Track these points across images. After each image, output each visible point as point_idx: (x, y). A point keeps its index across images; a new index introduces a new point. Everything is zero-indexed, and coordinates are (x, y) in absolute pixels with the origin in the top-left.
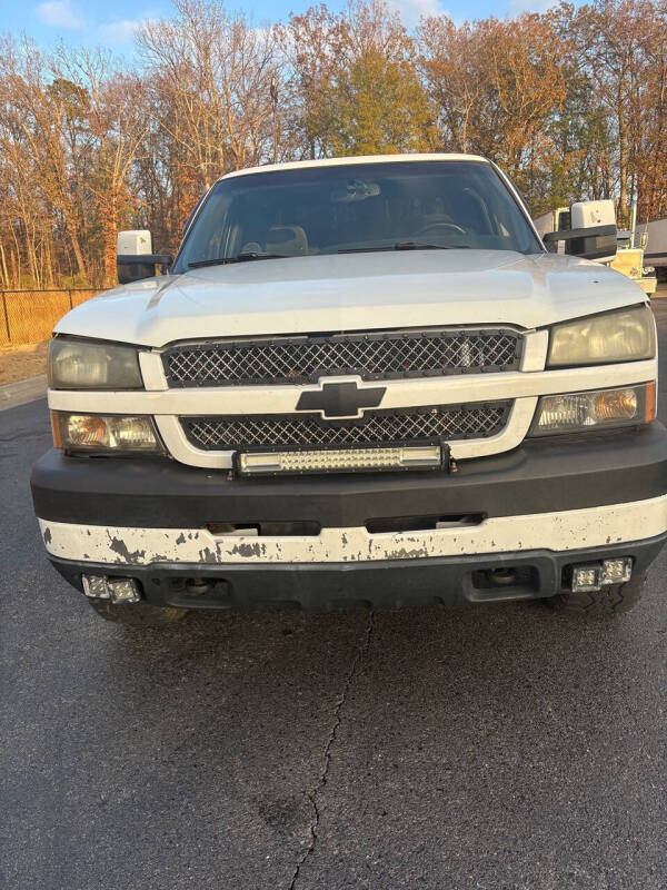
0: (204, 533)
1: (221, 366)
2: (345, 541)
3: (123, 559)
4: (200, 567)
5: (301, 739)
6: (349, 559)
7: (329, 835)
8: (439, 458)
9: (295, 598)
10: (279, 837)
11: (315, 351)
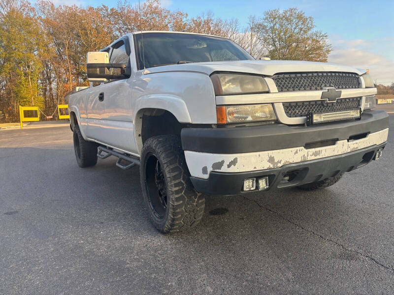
0: (304, 148)
2: (343, 145)
3: (272, 166)
4: (301, 164)
6: (343, 153)
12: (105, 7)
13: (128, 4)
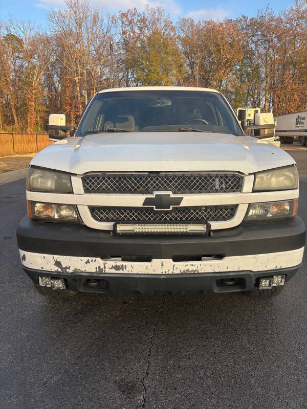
0: (98, 259)
1: (109, 184)
2: (162, 265)
3: (60, 270)
4: (95, 274)
5: (135, 353)
6: (164, 273)
7: (151, 399)
8: (205, 229)
9: (138, 289)
10: (128, 400)
11: (152, 179)
12: (244, 17)
13: (269, 11)
